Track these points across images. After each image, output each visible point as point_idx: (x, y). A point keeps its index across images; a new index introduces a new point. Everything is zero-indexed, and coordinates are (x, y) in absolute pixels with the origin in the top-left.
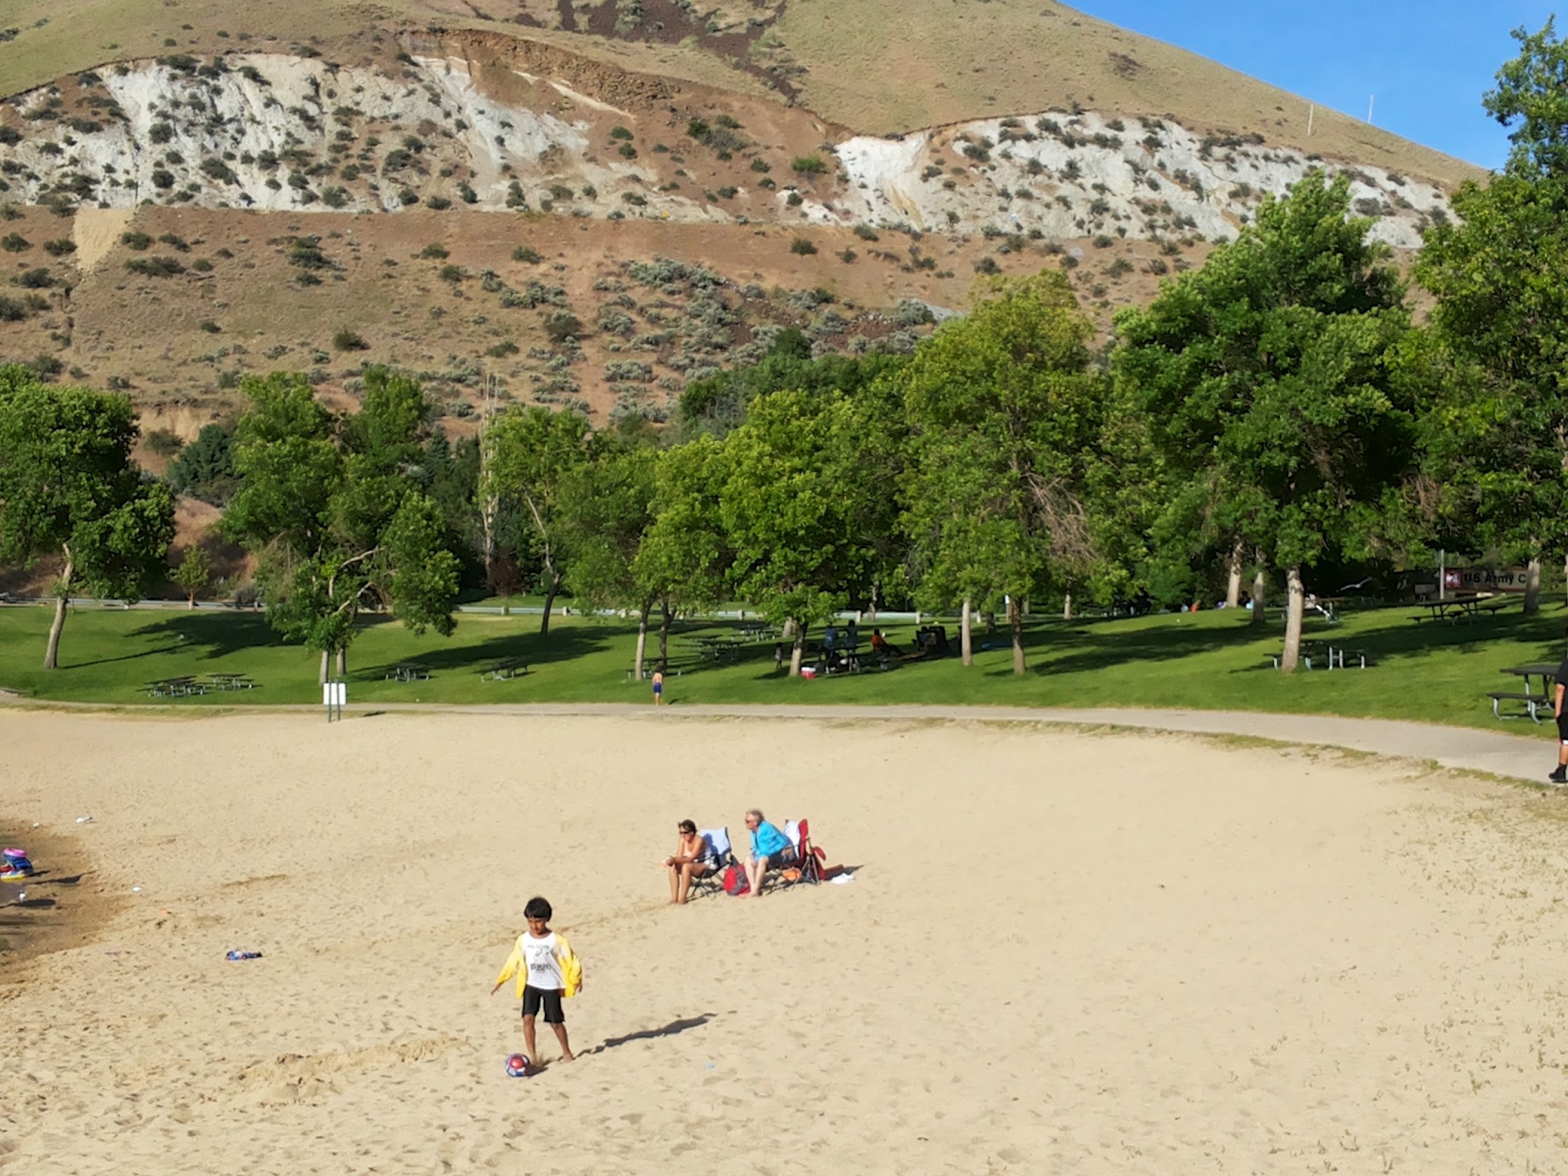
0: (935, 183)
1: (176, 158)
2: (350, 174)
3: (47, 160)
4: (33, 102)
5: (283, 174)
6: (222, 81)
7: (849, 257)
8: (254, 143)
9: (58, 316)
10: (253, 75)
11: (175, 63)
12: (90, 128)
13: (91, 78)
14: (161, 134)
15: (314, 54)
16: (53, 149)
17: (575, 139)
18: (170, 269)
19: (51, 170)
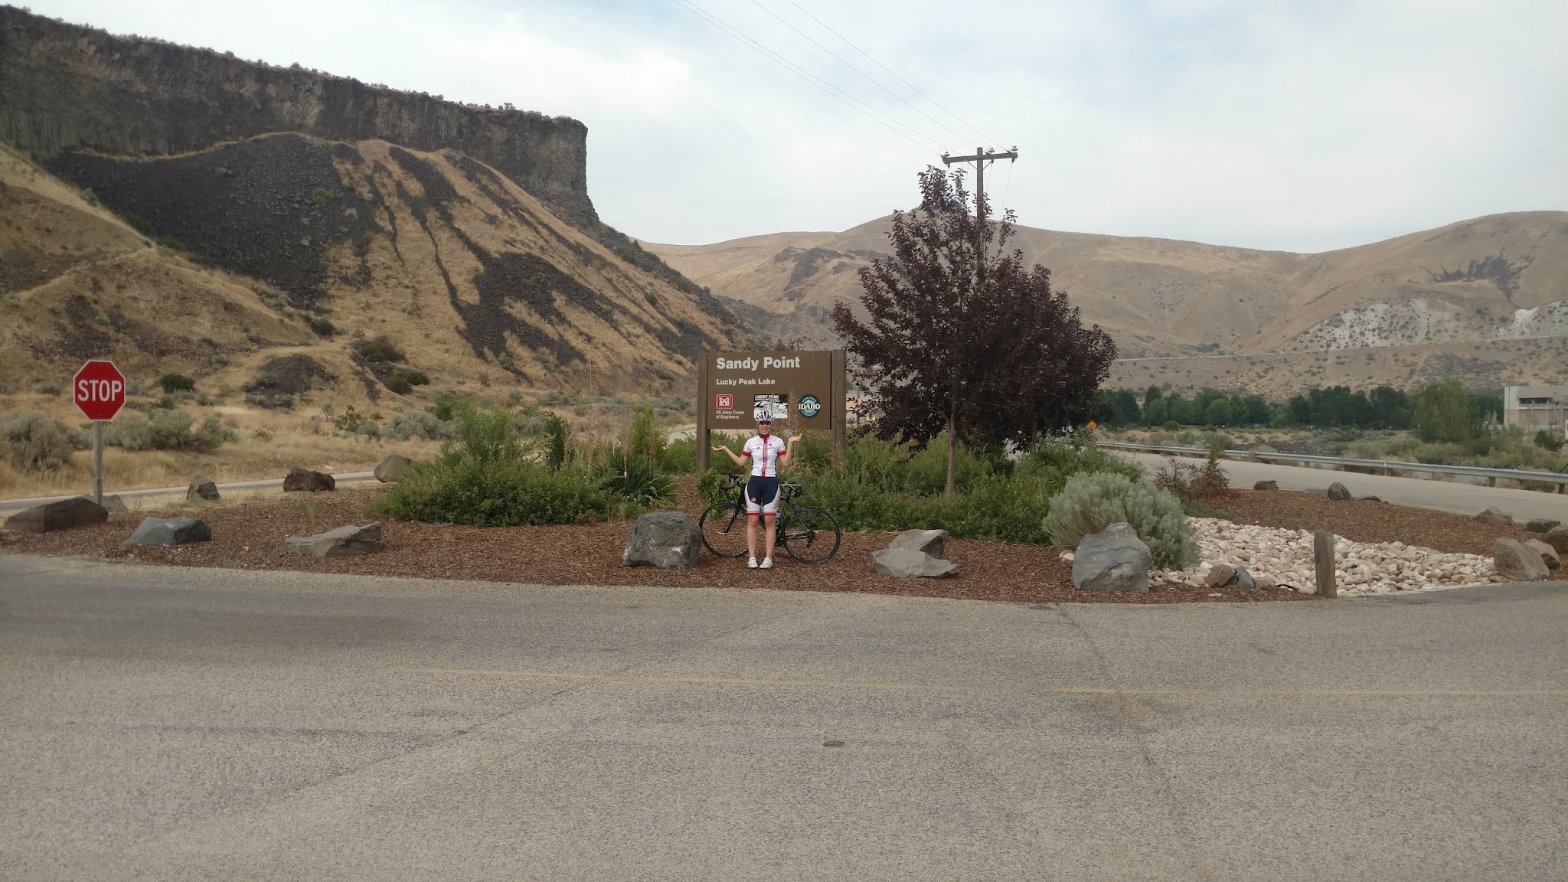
0: (1536, 320)
1: (1354, 332)
2: (1391, 332)
3: (1328, 335)
4: (1326, 322)
5: (1376, 333)
6: (1366, 313)
7: (1488, 349)
8: (1371, 327)
9: (1322, 374)
10: (1373, 310)
11: (1356, 310)
12: (1337, 327)
13: (1339, 314)
14: (1351, 327)
15: (1387, 303)
16: (1329, 332)
17: (1447, 316)
18: (1344, 363)
19: (1328, 337)
